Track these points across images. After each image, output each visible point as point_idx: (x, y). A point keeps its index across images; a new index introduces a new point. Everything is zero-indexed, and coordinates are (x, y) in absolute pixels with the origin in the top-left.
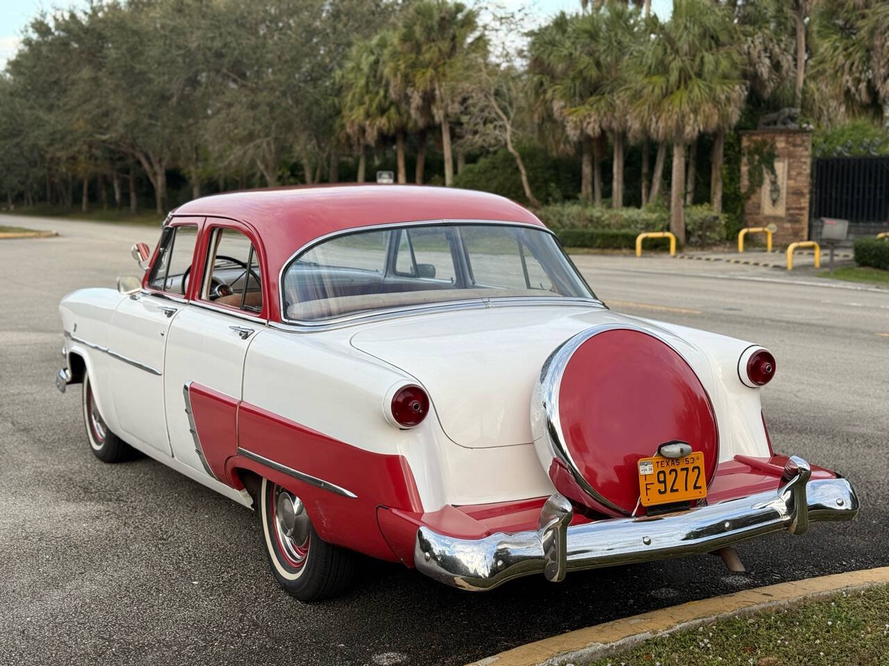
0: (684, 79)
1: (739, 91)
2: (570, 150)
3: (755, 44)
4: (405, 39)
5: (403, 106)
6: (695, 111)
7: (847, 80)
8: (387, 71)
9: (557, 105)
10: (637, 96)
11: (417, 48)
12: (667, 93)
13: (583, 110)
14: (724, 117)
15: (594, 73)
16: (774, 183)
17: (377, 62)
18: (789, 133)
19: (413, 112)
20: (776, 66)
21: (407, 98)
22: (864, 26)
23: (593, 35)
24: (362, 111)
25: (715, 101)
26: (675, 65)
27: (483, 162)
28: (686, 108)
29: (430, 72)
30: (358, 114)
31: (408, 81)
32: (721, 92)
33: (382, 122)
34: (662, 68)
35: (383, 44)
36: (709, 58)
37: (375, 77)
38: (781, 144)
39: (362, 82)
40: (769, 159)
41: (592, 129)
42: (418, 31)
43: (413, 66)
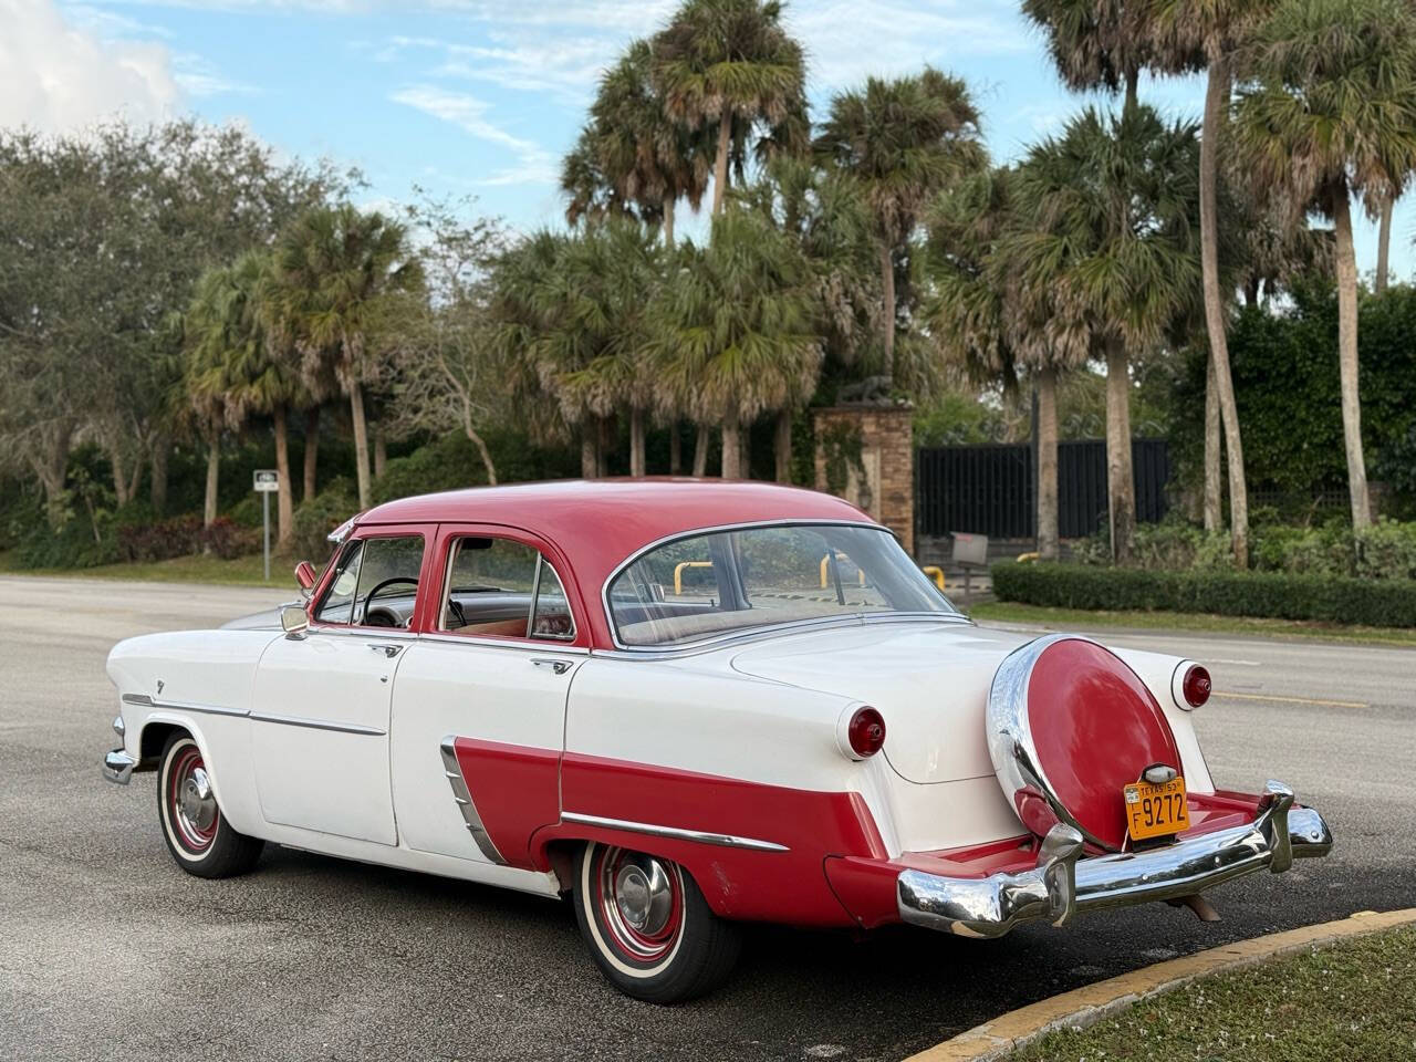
0: (737, 334)
1: (813, 352)
2: (565, 436)
3: (831, 284)
4: (291, 266)
5: (287, 369)
6: (754, 380)
7: (971, 337)
8: (260, 314)
9: (545, 369)
10: (668, 357)
11: (312, 282)
12: (712, 354)
13: (585, 377)
14: (794, 389)
15: (600, 322)
16: (863, 483)
17: (241, 300)
18: (880, 412)
19: (305, 378)
20: (861, 317)
21: (295, 358)
22: (992, 262)
23: (597, 268)
24: (218, 374)
25: (782, 367)
26: (723, 313)
27: (421, 455)
28: (741, 375)
29: (333, 317)
30: (213, 380)
31: (297, 330)
32: (789, 354)
33: (252, 393)
34: (705, 318)
35: (251, 273)
36: (770, 304)
37: (239, 325)
38: (869, 427)
39: (218, 331)
40: (854, 449)
41: (601, 404)
42: (312, 254)
43: (306, 307)
